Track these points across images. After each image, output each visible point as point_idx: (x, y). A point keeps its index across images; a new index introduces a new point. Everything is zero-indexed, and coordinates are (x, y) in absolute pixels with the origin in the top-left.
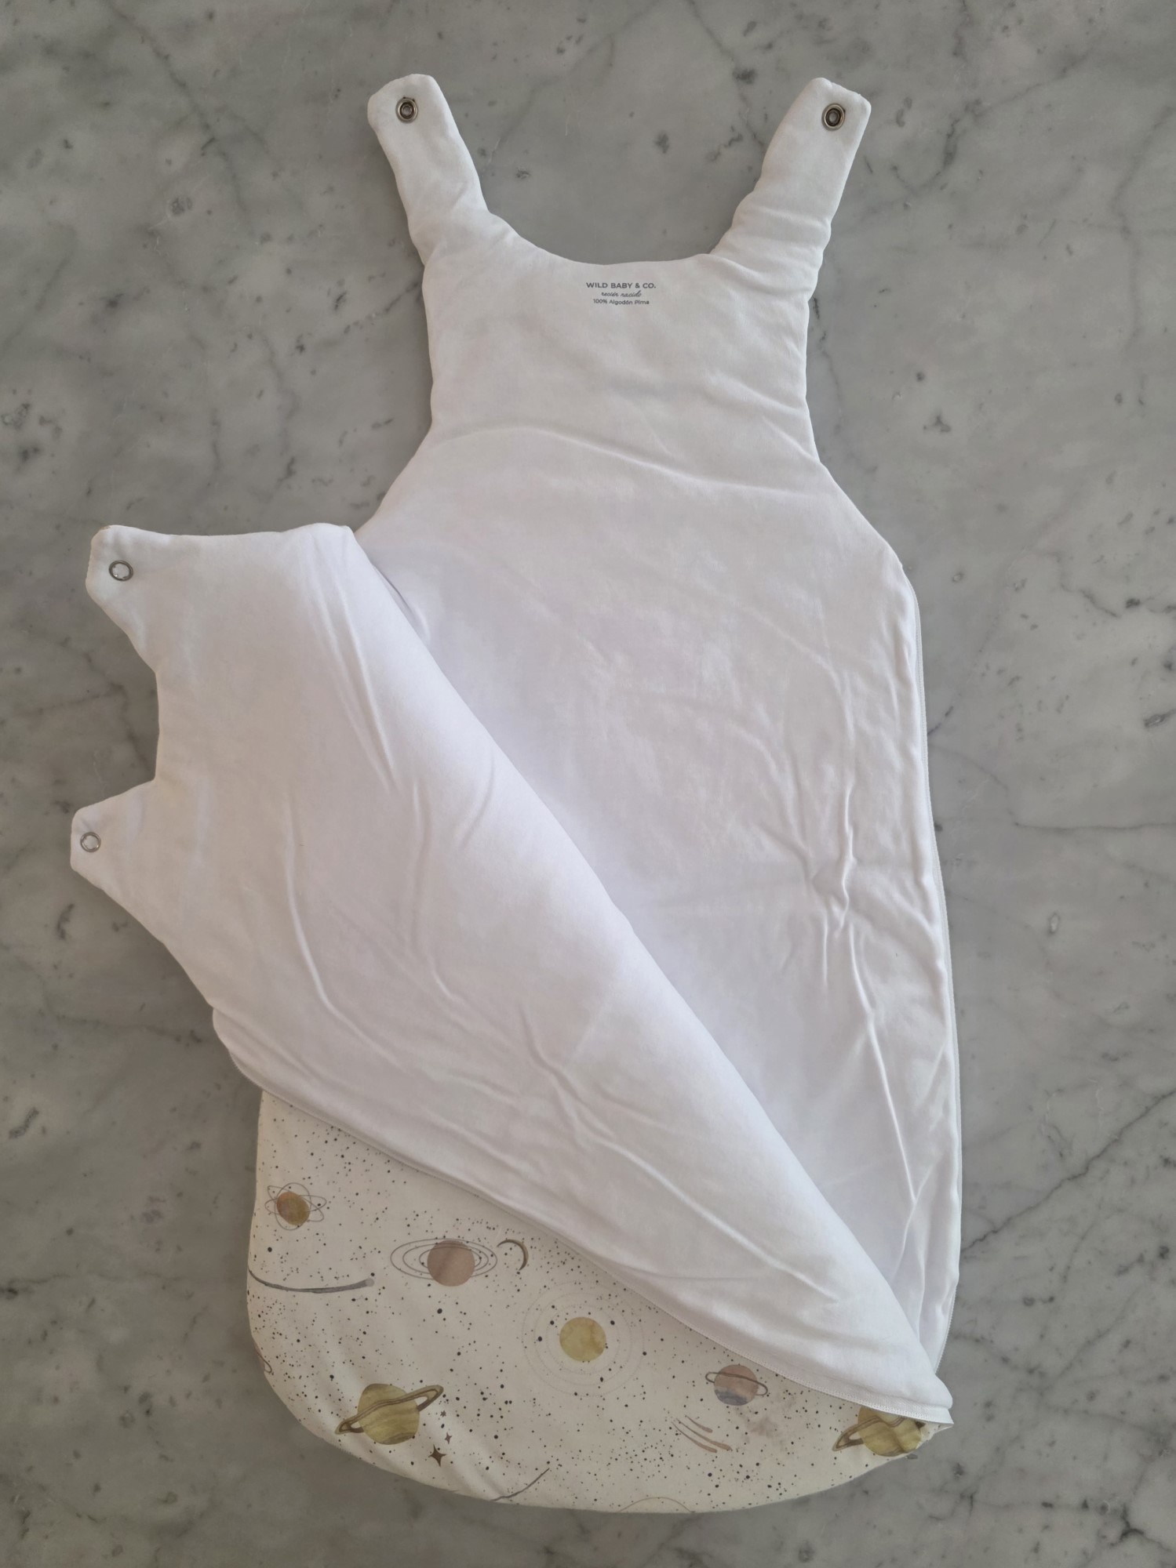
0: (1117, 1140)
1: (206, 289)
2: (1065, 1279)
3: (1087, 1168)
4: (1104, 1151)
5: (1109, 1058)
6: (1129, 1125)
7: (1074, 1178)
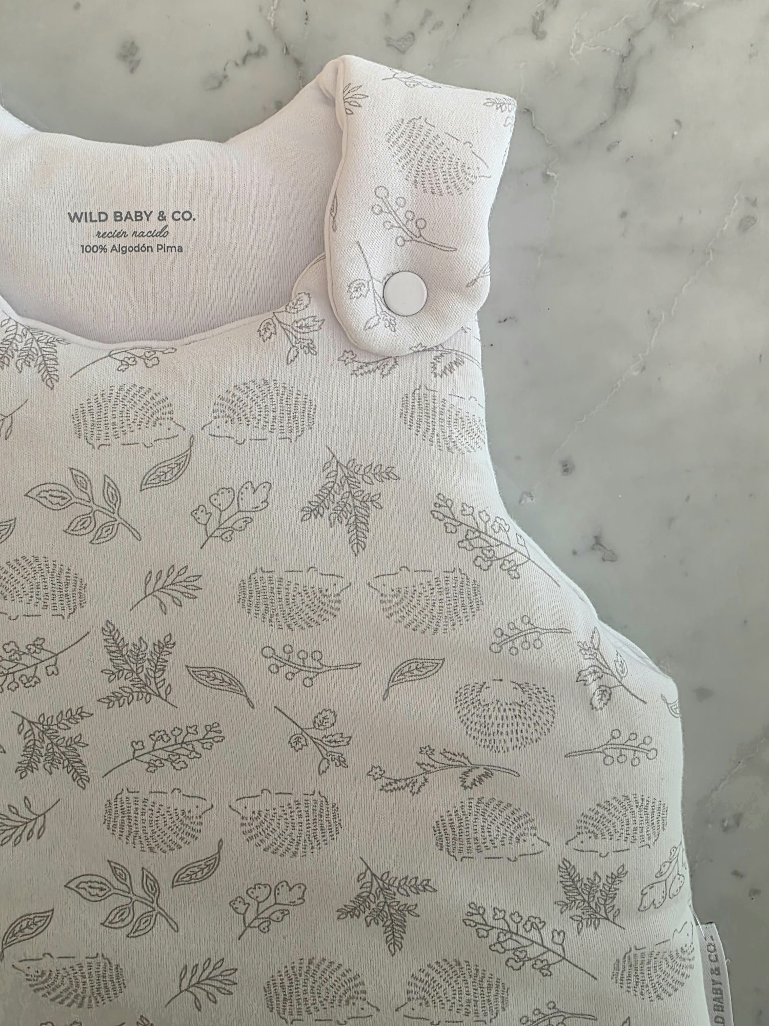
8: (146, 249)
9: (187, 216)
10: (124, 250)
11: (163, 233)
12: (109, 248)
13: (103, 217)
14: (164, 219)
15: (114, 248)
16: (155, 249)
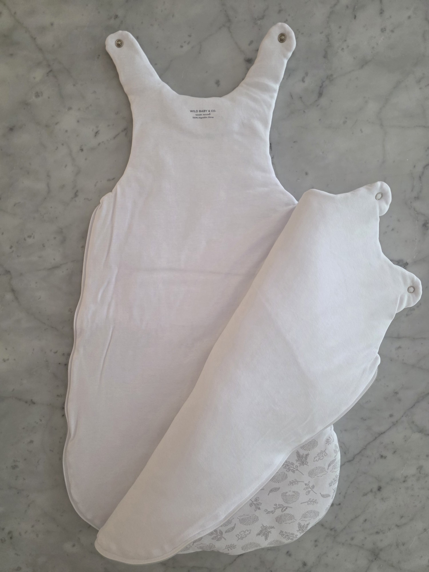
0: (365, 448)
1: (47, 126)
2: (345, 497)
3: (354, 458)
4: (360, 452)
5: (363, 419)
6: (369, 443)
7: (349, 461)
8: (206, 117)
9: (214, 111)
10: (201, 118)
11: (209, 114)
12: (198, 117)
13: (197, 111)
14: (210, 112)
15: (199, 118)
16: (208, 117)
